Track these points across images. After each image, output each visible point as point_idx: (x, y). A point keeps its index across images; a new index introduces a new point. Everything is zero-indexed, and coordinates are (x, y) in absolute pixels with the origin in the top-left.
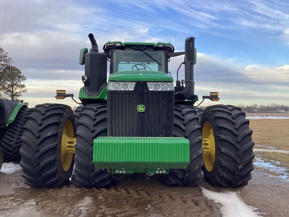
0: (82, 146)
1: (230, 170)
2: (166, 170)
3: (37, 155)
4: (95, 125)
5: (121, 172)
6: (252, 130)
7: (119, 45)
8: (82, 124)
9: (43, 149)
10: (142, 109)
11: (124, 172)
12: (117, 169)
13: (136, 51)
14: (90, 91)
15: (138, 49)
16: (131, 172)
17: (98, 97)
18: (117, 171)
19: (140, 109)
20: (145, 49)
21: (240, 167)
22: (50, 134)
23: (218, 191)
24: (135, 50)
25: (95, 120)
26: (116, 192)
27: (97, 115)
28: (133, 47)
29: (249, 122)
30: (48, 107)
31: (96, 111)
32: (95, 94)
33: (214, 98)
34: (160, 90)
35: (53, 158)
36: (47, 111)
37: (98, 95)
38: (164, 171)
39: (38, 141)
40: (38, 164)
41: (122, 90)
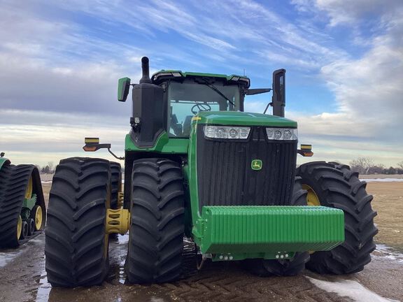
0: (144, 221)
1: (348, 251)
2: (291, 254)
3: (74, 237)
4: (161, 190)
5: (226, 258)
6: (371, 196)
7: (179, 75)
8: (141, 188)
9: (84, 227)
10: (258, 166)
11: (231, 258)
12: (220, 255)
13: (201, 85)
14: (142, 139)
15: (204, 81)
16: (242, 258)
17: (153, 149)
18: (221, 257)
19: (256, 165)
20: (213, 83)
21: (360, 246)
22: (94, 203)
23: (332, 281)
24: (200, 83)
25: (159, 182)
26: (193, 290)
27: (161, 175)
28: (196, 79)
29: (366, 184)
30: (83, 163)
31: (158, 169)
32: (148, 144)
33: (307, 153)
34: (281, 139)
35: (99, 240)
36: (83, 169)
37: (153, 146)
38: (287, 255)
39: (76, 215)
40: (75, 251)
41: (230, 138)
